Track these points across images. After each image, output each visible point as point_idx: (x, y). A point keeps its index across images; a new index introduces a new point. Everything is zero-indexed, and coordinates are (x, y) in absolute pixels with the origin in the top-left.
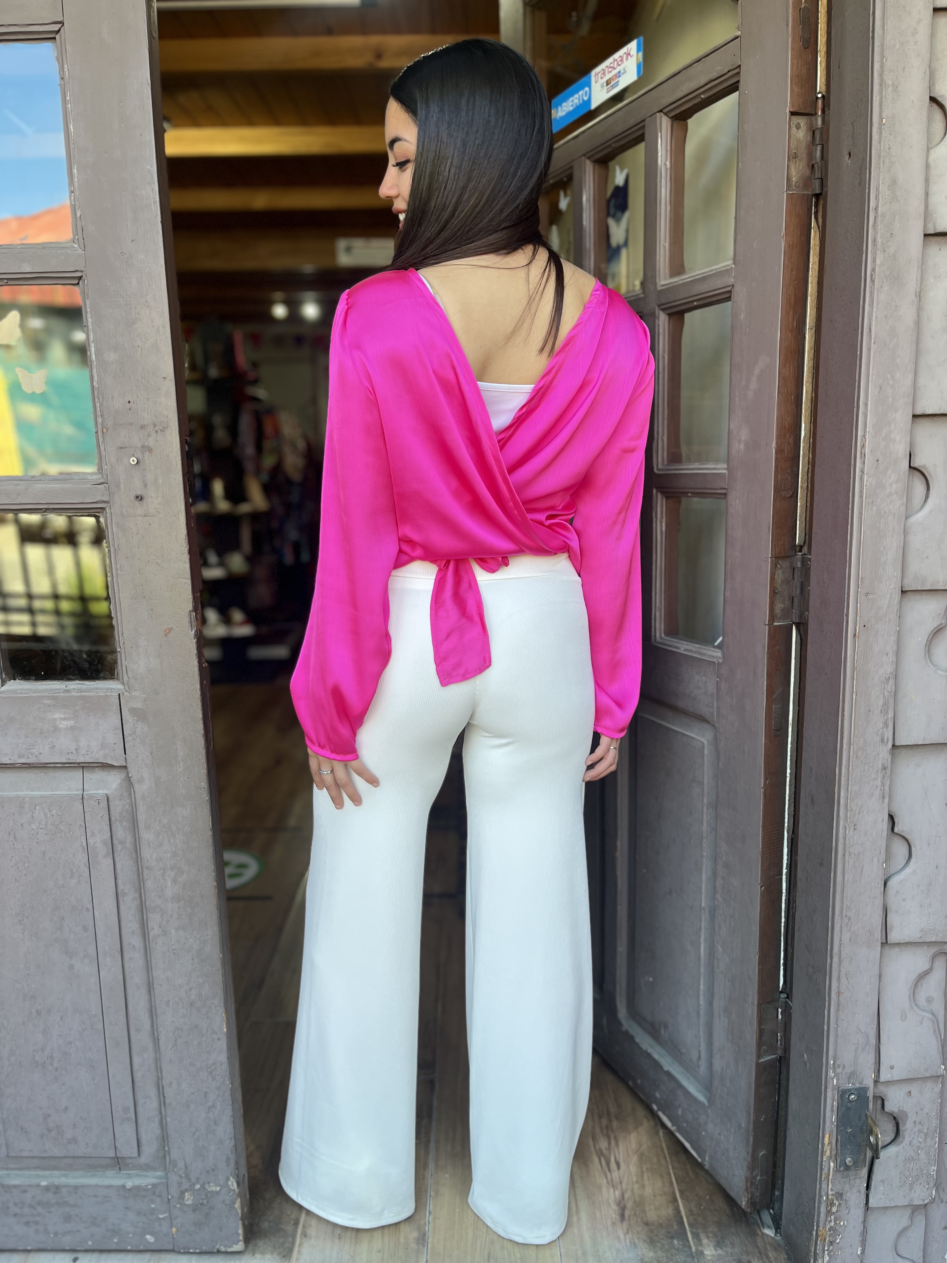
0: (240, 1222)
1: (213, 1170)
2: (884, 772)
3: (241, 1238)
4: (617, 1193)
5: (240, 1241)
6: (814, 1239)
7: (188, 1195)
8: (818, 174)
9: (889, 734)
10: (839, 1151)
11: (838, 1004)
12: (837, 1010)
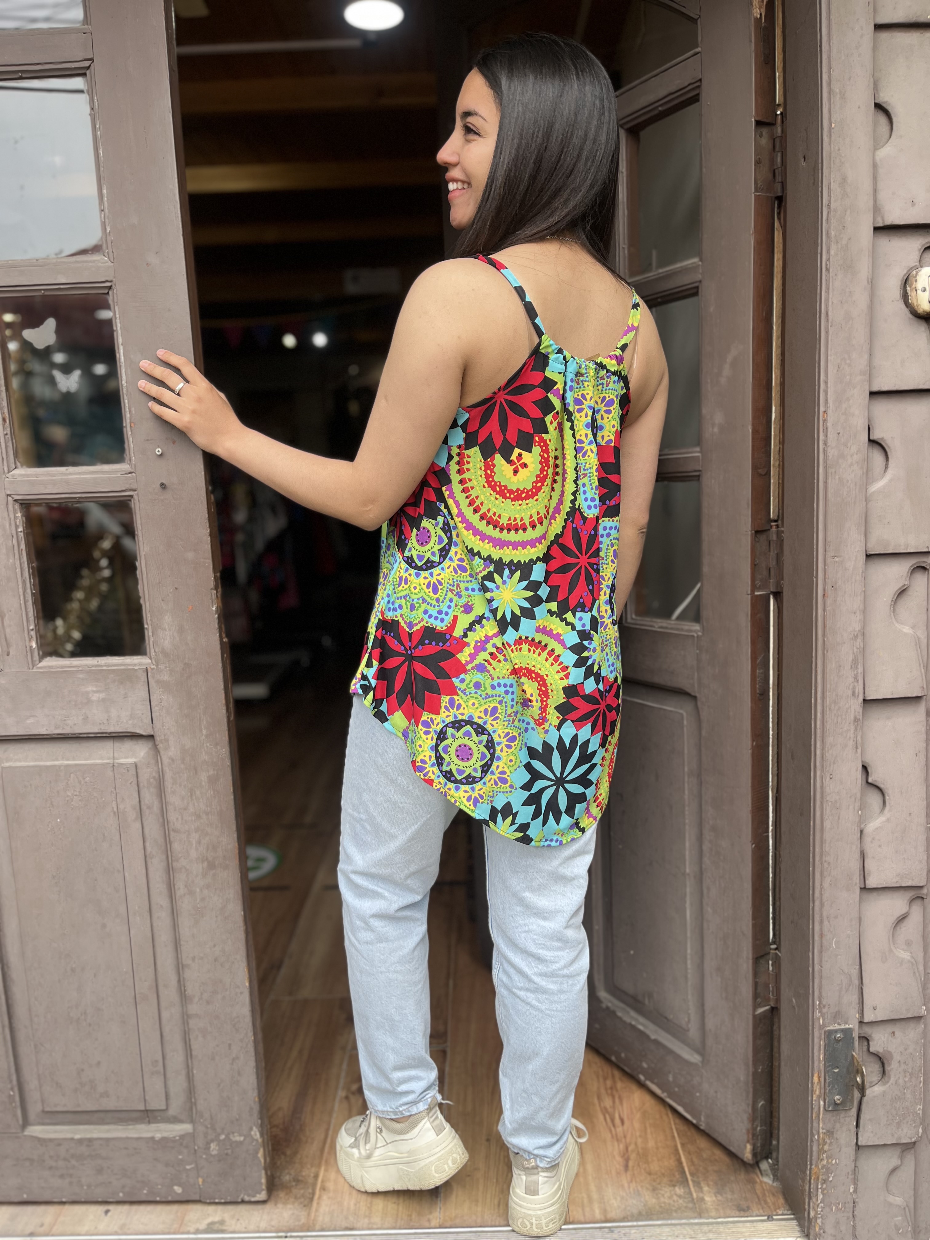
0: (263, 1172)
1: (237, 1120)
2: (856, 724)
3: (264, 1187)
4: (622, 1146)
5: (263, 1190)
6: (808, 1178)
7: (213, 1146)
8: (779, 178)
9: (859, 688)
10: (827, 1091)
11: (821, 946)
12: (821, 952)
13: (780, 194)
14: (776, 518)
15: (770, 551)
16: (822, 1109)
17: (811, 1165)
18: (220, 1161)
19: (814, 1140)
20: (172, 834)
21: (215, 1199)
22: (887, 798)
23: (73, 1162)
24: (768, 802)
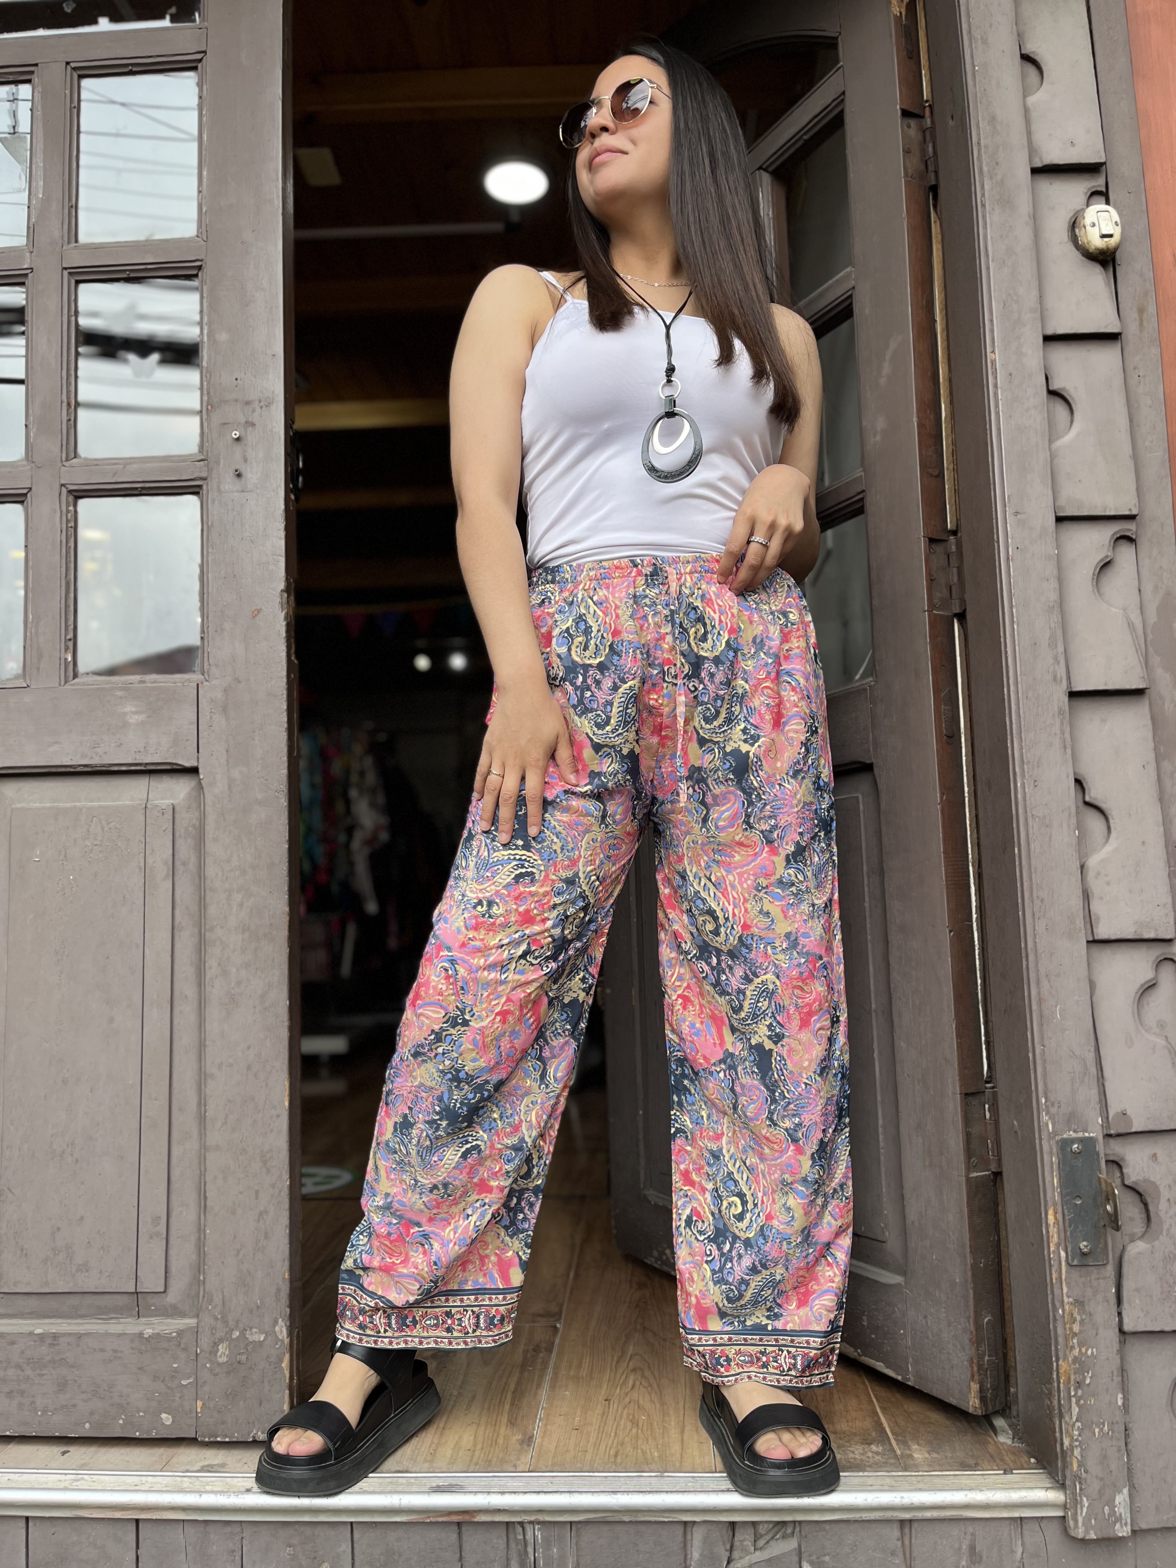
0: (287, 1392)
1: (258, 1307)
2: (1061, 717)
7: (222, 1348)
8: (931, 168)
9: (1062, 672)
10: (1068, 1233)
11: (1041, 1017)
12: (1041, 1025)
13: (933, 183)
14: (954, 528)
15: (949, 565)
16: (1063, 1263)
17: (1057, 1360)
18: (228, 1373)
19: (1058, 1317)
20: (208, 893)
21: (216, 1437)
22: (1111, 821)
23: (29, 1372)
24: (969, 881)
